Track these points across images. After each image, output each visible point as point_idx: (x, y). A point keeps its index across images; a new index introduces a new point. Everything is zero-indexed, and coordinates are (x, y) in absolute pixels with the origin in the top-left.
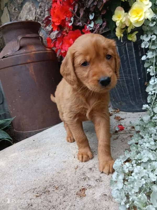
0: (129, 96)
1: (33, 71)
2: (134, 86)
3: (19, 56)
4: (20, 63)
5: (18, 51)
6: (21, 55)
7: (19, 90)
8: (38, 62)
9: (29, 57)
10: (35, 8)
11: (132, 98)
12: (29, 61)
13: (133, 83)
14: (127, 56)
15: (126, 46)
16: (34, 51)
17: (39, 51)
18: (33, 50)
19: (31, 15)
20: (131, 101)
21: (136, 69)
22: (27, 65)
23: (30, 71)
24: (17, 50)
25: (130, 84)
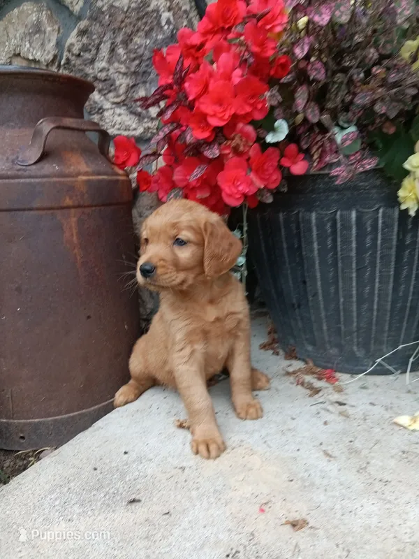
0: (355, 334)
1: (75, 231)
2: (375, 313)
3: (38, 183)
4: (36, 204)
5: (34, 167)
6: (45, 180)
7: (19, 289)
8: (94, 208)
9: (71, 189)
10: (56, 27)
11: (360, 339)
12: (68, 202)
13: (375, 307)
14: (375, 239)
15: (380, 215)
16: (86, 174)
17: (99, 174)
18: (82, 169)
19: (37, 45)
20: (355, 348)
21: (392, 273)
22: (58, 213)
23: (67, 234)
24: (32, 162)
25: (365, 306)
